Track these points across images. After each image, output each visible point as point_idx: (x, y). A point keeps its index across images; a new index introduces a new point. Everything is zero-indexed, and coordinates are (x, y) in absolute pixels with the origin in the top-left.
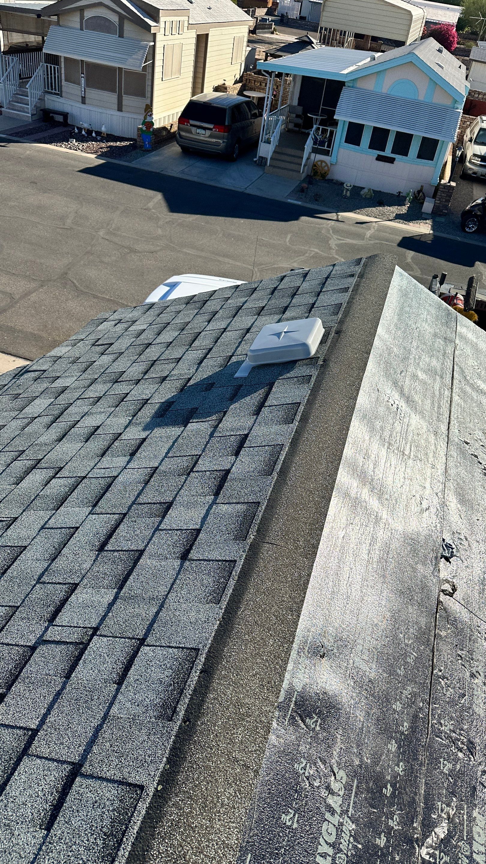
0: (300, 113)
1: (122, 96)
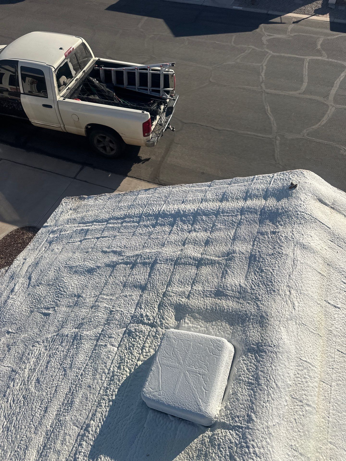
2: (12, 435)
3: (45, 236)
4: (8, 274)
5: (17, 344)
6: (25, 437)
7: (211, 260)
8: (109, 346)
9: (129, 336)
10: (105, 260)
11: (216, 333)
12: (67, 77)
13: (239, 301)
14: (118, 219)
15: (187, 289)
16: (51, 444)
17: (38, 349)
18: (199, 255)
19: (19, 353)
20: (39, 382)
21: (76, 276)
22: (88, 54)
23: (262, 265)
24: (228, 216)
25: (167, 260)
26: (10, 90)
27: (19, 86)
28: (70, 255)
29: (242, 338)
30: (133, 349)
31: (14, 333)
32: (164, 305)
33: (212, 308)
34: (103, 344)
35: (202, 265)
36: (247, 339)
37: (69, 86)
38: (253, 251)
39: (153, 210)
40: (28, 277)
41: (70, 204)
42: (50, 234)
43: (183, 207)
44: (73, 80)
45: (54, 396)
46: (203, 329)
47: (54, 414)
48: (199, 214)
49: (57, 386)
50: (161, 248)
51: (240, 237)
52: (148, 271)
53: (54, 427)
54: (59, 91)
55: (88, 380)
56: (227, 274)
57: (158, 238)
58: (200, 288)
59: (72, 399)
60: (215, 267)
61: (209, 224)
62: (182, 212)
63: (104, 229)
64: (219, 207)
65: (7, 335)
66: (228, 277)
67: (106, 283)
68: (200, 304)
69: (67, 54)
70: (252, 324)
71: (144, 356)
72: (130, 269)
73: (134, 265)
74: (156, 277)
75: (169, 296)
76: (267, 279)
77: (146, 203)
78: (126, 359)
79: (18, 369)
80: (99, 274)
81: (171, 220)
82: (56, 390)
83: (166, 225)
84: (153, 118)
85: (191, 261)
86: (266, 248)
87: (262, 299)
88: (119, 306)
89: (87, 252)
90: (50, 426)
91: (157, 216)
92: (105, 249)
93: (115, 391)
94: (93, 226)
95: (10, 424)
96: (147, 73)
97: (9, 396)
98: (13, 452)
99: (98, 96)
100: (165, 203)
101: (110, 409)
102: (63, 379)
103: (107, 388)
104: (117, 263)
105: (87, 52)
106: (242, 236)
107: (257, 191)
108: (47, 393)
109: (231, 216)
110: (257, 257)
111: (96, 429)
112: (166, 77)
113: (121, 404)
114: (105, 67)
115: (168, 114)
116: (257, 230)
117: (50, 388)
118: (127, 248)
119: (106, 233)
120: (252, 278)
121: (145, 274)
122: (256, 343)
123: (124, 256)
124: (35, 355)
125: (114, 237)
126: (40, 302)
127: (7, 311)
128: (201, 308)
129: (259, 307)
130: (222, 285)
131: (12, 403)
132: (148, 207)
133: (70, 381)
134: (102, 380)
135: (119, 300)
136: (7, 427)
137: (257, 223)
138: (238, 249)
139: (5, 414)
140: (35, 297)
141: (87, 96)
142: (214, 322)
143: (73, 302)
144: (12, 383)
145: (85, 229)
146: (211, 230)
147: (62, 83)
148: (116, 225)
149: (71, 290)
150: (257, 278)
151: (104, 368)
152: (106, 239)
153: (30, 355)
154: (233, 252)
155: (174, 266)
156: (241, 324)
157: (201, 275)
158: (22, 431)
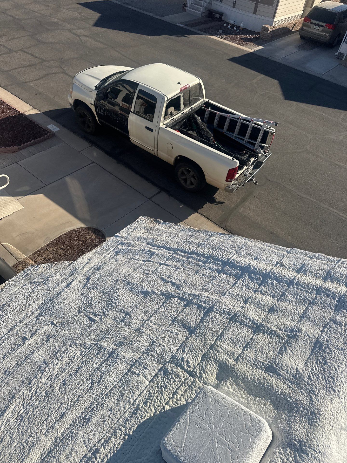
1: (258, 4)
2: (23, 427)
3: (114, 245)
4: (70, 268)
5: (57, 338)
6: (35, 433)
7: (272, 330)
8: (141, 376)
9: (164, 374)
10: (161, 288)
11: (257, 410)
12: (176, 109)
13: (292, 386)
14: (185, 252)
15: (237, 351)
16: (56, 453)
17: (74, 351)
18: (259, 319)
19: (55, 348)
20: (64, 385)
21: (130, 293)
22: (201, 94)
23: (327, 356)
24: (302, 290)
25: (224, 311)
26: (121, 105)
27: (131, 105)
28: (131, 270)
29: (284, 427)
30: (165, 390)
31: (57, 326)
32: (209, 358)
33: (260, 381)
34: (137, 372)
35: (260, 331)
36: (290, 431)
37: (175, 117)
38: (320, 337)
39: (223, 256)
40: (87, 277)
41: (145, 224)
42: (119, 244)
43: (255, 264)
44: (180, 113)
45: (74, 405)
46: (243, 399)
47: (69, 423)
48: (270, 277)
49: (80, 396)
50: (221, 297)
51: (310, 318)
52: (201, 316)
53: (64, 436)
54: (165, 119)
55: (111, 403)
56: (286, 352)
57: (220, 285)
58: (252, 356)
59: (90, 415)
60: (274, 339)
61: (278, 291)
62: (252, 269)
63: (169, 258)
64: (294, 278)
65: (50, 325)
66: (286, 355)
67: (156, 311)
68: (247, 372)
69: (183, 89)
70: (300, 417)
71: (174, 402)
72: (184, 306)
73: (188, 304)
74: (208, 325)
75: (216, 351)
76: (330, 375)
77: (217, 246)
78: (155, 397)
79: (50, 363)
80: (152, 299)
81: (238, 272)
82: (77, 400)
83: (231, 275)
84: (240, 168)
85: (250, 323)
86: (336, 339)
87: (318, 393)
88: (163, 339)
89: (147, 274)
90: (61, 434)
91: (225, 263)
92: (165, 277)
93: (134, 427)
94: (160, 251)
95: (25, 414)
96: (249, 125)
97: (33, 385)
98: (19, 444)
99: (197, 133)
100: (237, 253)
101: (123, 443)
102: (88, 391)
103: (127, 420)
104: (173, 296)
105: (200, 92)
106: (312, 317)
107: (340, 275)
108: (68, 398)
109: (305, 291)
110: (324, 346)
111: (104, 458)
112: (266, 133)
113: (137, 443)
114: (212, 109)
115: (255, 168)
116: (330, 317)
117: (72, 395)
118: (186, 284)
119: (170, 262)
120: (313, 367)
121: (197, 317)
122: (299, 440)
123: (182, 291)
124: (70, 356)
125: (177, 269)
126: (90, 305)
127: (58, 303)
128: (247, 377)
129: (312, 401)
130: (277, 361)
131: (34, 394)
132: (218, 251)
133: (93, 396)
134: (124, 408)
135: (164, 333)
136: (22, 416)
137: (332, 309)
138: (304, 329)
139: (25, 402)
140: (87, 299)
141: (187, 130)
142: (257, 398)
143: (120, 318)
144: (41, 374)
145: (152, 252)
146: (279, 298)
147: (169, 113)
148: (181, 258)
149: (122, 305)
150: (319, 369)
151: (131, 397)
152: (168, 267)
153: (65, 354)
154: (299, 330)
155: (230, 321)
156: (287, 412)
157: (256, 342)
158: (34, 426)
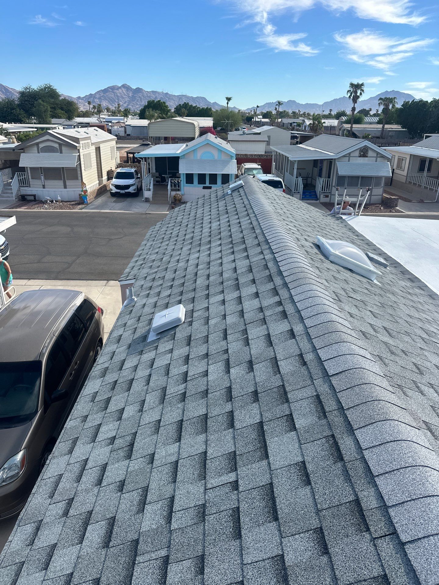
0: (158, 176)
1: (66, 181)
